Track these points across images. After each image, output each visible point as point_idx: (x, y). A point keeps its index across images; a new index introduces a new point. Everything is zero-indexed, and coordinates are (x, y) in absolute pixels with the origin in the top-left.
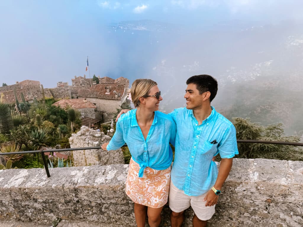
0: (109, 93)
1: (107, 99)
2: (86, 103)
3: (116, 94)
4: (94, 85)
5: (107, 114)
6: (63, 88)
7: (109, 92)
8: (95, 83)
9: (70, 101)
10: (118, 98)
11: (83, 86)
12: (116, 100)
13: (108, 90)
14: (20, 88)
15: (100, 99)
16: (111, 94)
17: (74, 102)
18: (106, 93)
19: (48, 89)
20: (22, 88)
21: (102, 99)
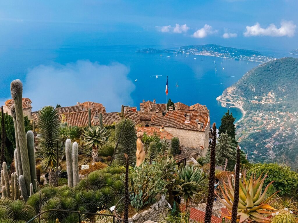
0: (189, 122)
1: (187, 130)
2: (163, 133)
3: (199, 124)
4: (171, 111)
5: (186, 148)
6: (135, 112)
7: (189, 120)
8: (172, 108)
9: (145, 129)
10: (201, 128)
11: (157, 112)
12: (198, 131)
13: (188, 118)
14: (82, 111)
15: (178, 128)
16: (191, 123)
17: (149, 131)
18: (186, 122)
19: (118, 113)
20: (84, 110)
21: (180, 129)
